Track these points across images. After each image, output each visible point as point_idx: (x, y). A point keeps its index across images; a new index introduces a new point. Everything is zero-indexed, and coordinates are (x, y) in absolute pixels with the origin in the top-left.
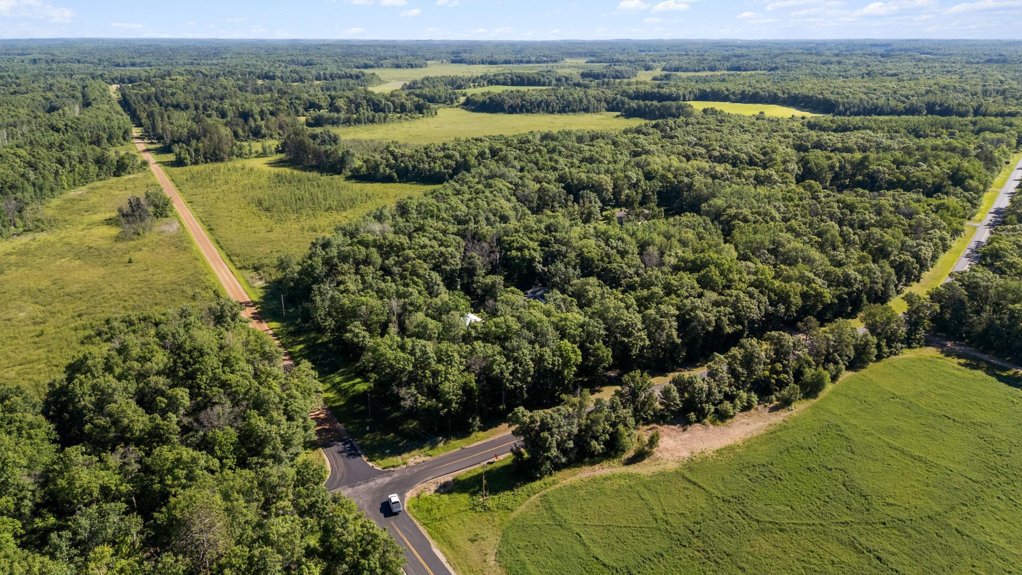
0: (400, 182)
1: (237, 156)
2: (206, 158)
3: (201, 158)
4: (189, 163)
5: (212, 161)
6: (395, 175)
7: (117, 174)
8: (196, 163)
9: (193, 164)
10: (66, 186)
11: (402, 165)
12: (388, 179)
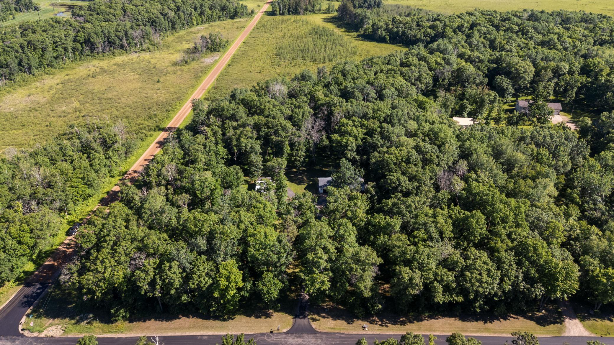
0: (390, 43)
1: (310, 11)
2: (289, 11)
3: (286, 11)
4: (278, 13)
5: (293, 13)
6: (388, 37)
7: (232, 18)
8: (283, 14)
9: (280, 14)
10: (195, 23)
11: (396, 30)
12: (382, 40)
